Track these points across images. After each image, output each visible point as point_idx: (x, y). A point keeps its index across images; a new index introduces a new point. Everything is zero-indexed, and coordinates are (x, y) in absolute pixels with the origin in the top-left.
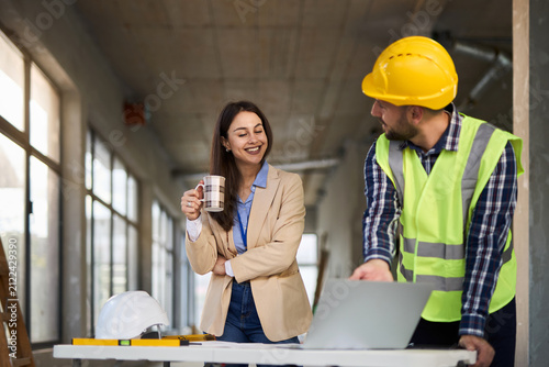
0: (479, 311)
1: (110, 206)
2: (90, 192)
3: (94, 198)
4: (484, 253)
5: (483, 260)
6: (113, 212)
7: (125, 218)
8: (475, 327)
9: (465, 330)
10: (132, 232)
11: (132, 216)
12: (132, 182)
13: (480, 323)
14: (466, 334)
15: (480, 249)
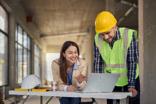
0: (133, 81)
1: (22, 46)
2: (17, 42)
3: (18, 43)
4: (132, 65)
5: (132, 67)
6: (23, 47)
7: (27, 49)
8: (133, 86)
9: (130, 86)
10: (29, 53)
11: (29, 48)
12: (29, 39)
13: (134, 84)
14: (130, 87)
15: (131, 64)
